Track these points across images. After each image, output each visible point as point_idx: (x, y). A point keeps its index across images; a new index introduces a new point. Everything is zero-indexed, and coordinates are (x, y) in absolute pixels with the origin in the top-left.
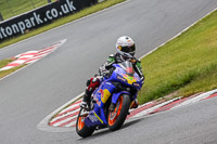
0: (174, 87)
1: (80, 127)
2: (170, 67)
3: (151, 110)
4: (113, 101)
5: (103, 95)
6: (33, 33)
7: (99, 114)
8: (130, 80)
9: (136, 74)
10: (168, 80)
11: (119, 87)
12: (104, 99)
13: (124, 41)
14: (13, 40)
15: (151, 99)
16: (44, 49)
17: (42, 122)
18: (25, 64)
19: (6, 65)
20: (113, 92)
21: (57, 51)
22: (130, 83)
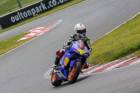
0: (131, 51)
1: (54, 80)
2: (129, 38)
3: (117, 65)
4: (71, 65)
5: (65, 61)
6: (41, 16)
7: (63, 73)
8: (82, 52)
9: (86, 48)
10: (128, 46)
11: (75, 56)
12: (66, 64)
13: (79, 26)
14: (28, 20)
15: (117, 58)
16: (48, 26)
17: (47, 73)
18: (35, 36)
19: (23, 37)
20: (71, 59)
21: (56, 28)
22: (81, 53)
